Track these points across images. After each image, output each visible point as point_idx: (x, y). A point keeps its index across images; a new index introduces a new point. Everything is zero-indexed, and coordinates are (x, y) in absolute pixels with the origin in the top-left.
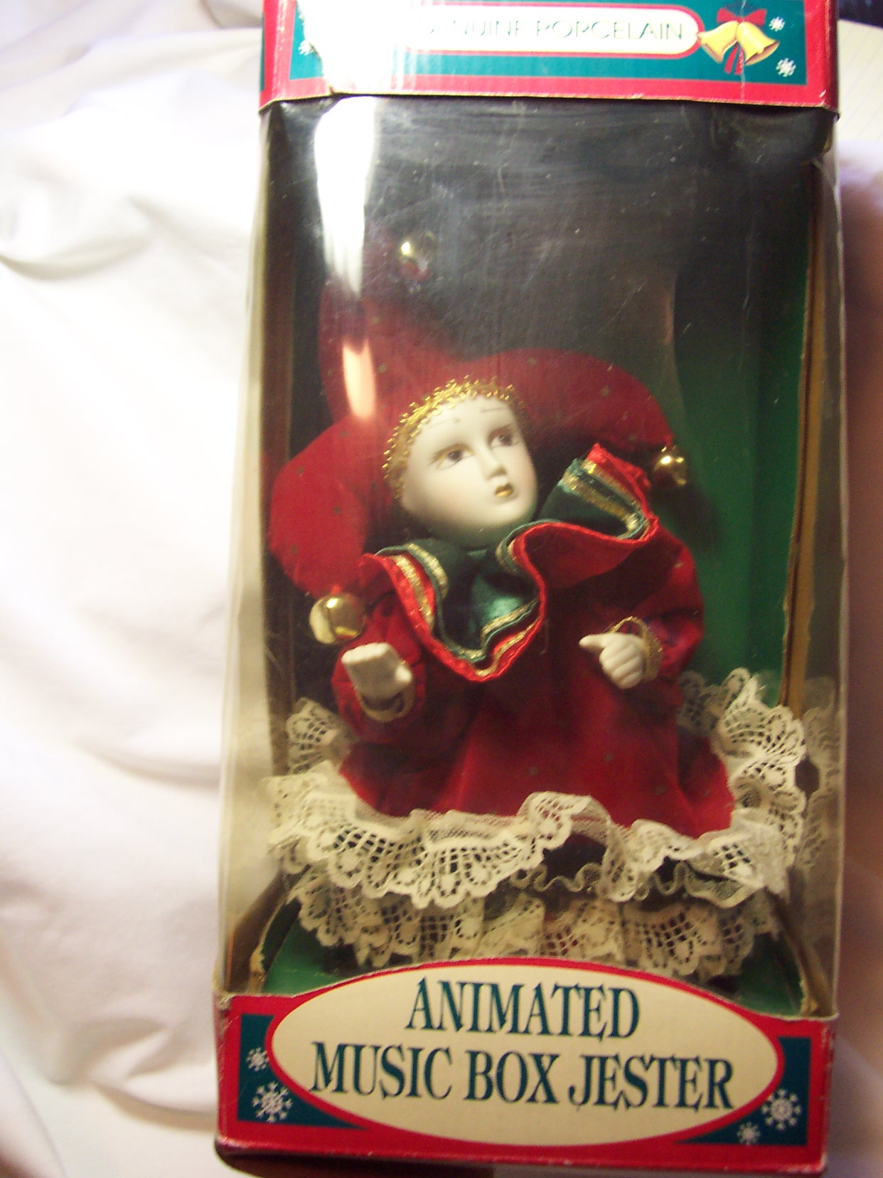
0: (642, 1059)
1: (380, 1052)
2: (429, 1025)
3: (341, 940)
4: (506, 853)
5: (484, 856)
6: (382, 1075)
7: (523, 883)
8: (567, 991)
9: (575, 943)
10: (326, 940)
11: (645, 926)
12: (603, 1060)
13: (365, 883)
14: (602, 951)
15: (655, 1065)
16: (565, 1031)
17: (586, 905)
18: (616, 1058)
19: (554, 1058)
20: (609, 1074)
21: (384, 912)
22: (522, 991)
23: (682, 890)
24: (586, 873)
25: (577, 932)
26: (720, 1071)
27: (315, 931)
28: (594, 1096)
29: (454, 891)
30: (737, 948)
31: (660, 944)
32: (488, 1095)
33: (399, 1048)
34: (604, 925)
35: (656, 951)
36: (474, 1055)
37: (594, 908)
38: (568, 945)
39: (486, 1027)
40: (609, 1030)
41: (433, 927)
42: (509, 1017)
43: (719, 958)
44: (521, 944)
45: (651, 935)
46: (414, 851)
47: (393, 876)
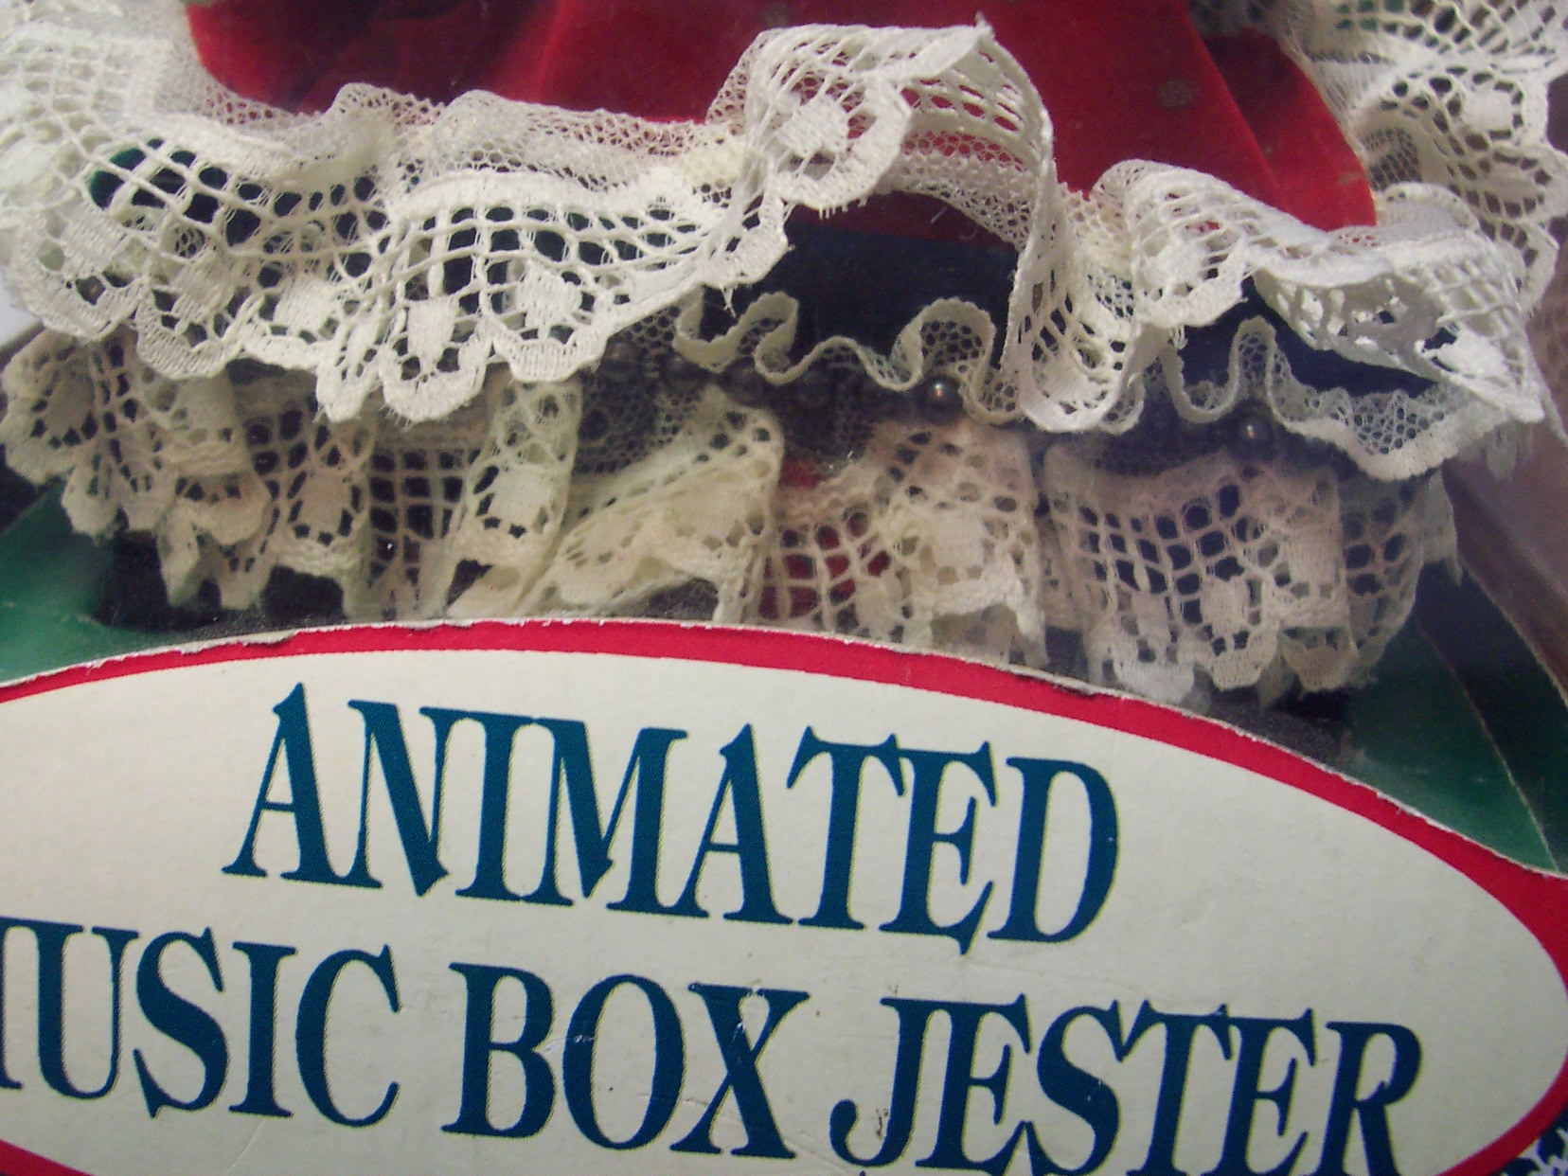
0: (1109, 1018)
1: (133, 954)
2: (314, 866)
3: (121, 517)
4: (657, 240)
5: (573, 239)
6: (140, 1031)
7: (715, 353)
8: (848, 761)
9: (879, 564)
10: (84, 514)
11: (1112, 521)
12: (966, 1018)
13: (149, 320)
14: (967, 598)
15: (1156, 1037)
16: (833, 912)
17: (921, 439)
18: (1016, 1013)
19: (782, 1002)
20: (984, 1064)
21: (257, 433)
22: (677, 755)
23: (1249, 408)
24: (931, 332)
25: (888, 528)
26: (1379, 1061)
27: (55, 484)
28: (925, 1135)
29: (448, 362)
30: (1382, 605)
31: (1157, 582)
32: (533, 1120)
33: (204, 945)
34: (982, 508)
35: (1148, 608)
36: (481, 981)
37: (950, 449)
38: (857, 569)
39: (532, 883)
40: (997, 914)
41: (418, 487)
42: (622, 850)
43: (1331, 636)
44: (692, 561)
45: (1133, 553)
46: (346, 226)
47: (259, 303)
